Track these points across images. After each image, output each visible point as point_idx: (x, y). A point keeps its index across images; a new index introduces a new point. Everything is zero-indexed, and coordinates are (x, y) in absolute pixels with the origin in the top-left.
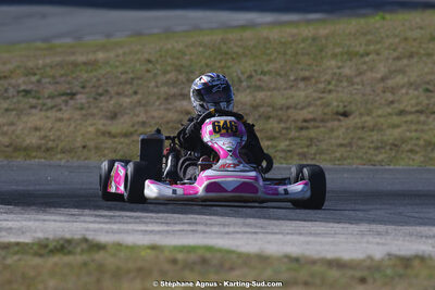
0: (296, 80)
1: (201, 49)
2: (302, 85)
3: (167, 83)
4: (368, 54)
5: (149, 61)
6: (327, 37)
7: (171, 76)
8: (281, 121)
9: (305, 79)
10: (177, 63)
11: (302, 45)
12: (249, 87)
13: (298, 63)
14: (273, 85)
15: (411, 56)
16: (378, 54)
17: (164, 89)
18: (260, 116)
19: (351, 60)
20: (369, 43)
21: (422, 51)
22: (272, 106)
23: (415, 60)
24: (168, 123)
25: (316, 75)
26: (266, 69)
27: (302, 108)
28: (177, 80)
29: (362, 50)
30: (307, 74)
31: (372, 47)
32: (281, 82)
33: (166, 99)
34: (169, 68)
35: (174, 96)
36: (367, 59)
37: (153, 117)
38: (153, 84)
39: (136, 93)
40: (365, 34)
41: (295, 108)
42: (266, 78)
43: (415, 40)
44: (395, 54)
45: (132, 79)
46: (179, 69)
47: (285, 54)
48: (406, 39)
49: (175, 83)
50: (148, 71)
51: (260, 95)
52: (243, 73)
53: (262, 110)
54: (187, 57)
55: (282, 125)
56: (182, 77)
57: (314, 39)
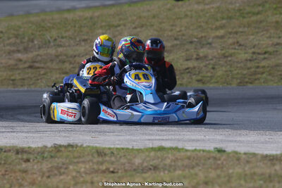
0: (80, 41)
1: (30, 25)
2: (83, 43)
3: (10, 44)
4: (119, 26)
5: (2, 32)
6: (98, 17)
7: (12, 40)
8: (71, 63)
9: (85, 40)
10: (16, 32)
11: (85, 22)
12: (55, 45)
13: (82, 31)
14: (67, 44)
15: (142, 26)
16: (125, 25)
18: (60, 61)
19: (110, 29)
20: (120, 19)
21: (148, 24)
22: (66, 55)
23: (144, 28)
24: (9, 66)
25: (90, 38)
26: (64, 35)
27: (83, 56)
28: (15, 43)
29: (115, 24)
30: (86, 37)
31: (121, 22)
32: (72, 42)
33: (9, 53)
34: (11, 36)
35: (14, 52)
36: (119, 28)
37: (2, 63)
38: (2, 45)
40: (118, 15)
41: (79, 56)
42: (63, 40)
43: (145, 17)
44: (134, 26)
46: (17, 36)
47: (75, 26)
48: (140, 17)
49: (14, 44)
51: (60, 49)
52: (51, 38)
53: (60, 58)
54: (22, 30)
55: (72, 66)
56: (18, 41)
57: (91, 18)
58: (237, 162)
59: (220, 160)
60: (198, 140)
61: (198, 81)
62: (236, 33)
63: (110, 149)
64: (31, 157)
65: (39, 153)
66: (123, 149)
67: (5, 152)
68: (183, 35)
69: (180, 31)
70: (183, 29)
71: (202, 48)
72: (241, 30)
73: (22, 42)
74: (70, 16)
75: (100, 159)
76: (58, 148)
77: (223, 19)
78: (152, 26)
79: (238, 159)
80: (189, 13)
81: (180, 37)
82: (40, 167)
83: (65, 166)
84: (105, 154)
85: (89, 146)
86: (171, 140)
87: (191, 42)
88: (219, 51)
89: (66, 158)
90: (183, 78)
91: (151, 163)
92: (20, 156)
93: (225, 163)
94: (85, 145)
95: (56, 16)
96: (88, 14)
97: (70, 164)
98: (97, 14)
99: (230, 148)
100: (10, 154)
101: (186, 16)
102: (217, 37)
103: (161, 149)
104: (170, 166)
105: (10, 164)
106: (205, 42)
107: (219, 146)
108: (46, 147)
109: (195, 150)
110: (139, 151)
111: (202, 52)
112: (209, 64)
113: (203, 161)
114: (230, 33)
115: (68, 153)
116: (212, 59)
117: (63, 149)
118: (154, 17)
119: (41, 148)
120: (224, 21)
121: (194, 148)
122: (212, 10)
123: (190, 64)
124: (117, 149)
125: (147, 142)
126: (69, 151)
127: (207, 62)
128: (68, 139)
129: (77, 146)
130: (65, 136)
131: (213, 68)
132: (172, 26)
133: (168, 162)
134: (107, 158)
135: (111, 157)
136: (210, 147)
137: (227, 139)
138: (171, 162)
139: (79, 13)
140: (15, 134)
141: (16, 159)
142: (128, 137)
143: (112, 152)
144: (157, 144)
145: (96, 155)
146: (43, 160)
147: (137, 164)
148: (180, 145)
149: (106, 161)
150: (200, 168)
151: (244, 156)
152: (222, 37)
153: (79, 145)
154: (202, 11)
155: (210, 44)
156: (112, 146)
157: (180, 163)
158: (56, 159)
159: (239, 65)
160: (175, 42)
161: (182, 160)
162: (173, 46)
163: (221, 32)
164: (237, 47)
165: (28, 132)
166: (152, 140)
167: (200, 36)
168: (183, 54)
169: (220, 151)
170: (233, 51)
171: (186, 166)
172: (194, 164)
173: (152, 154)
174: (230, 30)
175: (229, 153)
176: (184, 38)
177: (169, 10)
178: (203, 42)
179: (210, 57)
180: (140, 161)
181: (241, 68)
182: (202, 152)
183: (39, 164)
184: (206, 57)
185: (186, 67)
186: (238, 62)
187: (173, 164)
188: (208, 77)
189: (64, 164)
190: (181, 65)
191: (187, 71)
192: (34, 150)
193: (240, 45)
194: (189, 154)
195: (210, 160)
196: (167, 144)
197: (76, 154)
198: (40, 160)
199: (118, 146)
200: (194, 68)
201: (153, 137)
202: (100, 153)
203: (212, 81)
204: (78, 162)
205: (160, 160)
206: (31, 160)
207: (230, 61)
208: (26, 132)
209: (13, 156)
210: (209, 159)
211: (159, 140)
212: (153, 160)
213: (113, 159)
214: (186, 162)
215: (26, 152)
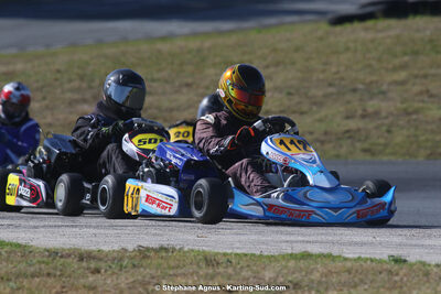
0: (180, 85)
2: (185, 90)
3: (72, 90)
5: (58, 71)
7: (76, 84)
9: (188, 85)
10: (80, 72)
11: (188, 56)
13: (183, 71)
14: (160, 90)
15: (277, 64)
17: (69, 95)
20: (244, 53)
21: (287, 60)
22: (159, 109)
25: (197, 81)
26: (156, 76)
27: (184, 110)
28: (80, 88)
30: (190, 80)
31: (246, 57)
32: (168, 87)
33: (70, 104)
34: (73, 77)
35: (78, 101)
37: (58, 120)
38: (59, 91)
39: (44, 98)
41: (178, 110)
42: (155, 84)
43: (282, 50)
44: (265, 63)
45: (43, 87)
46: (82, 78)
47: (172, 63)
48: (275, 50)
49: (78, 90)
50: (56, 80)
53: (148, 112)
56: (84, 85)
57: (199, 50)
58: (425, 279)
59: (397, 274)
60: (363, 244)
61: (365, 151)
62: (425, 76)
63: (225, 254)
64: (102, 265)
65: (114, 259)
66: (246, 255)
67: (61, 257)
68: (342, 79)
69: (337, 73)
70: (342, 69)
71: (371, 98)
72: (433, 71)
73: (90, 88)
74: (164, 47)
75: (211, 271)
76: (143, 253)
77: (405, 54)
78: (293, 63)
79: (427, 274)
80: (351, 45)
81: (337, 82)
82: (115, 282)
83: (155, 281)
84: (218, 263)
85: (192, 250)
86: (321, 242)
87: (355, 90)
88: (399, 105)
89: (157, 269)
90: (341, 146)
91: (290, 278)
92: (84, 264)
93: (405, 279)
94: (186, 249)
95: (144, 47)
96: (193, 44)
97: (163, 278)
98: (207, 44)
99: (413, 256)
100: (69, 260)
101: (347, 49)
102: (396, 83)
103: (306, 256)
104: (320, 282)
105: (70, 276)
106: (376, 91)
107: (396, 253)
108: (125, 250)
109: (359, 258)
110: (272, 258)
111: (372, 105)
112: (383, 125)
113: (370, 277)
114: (416, 77)
115: (160, 261)
116: (386, 118)
117: (152, 254)
118: (297, 49)
119: (118, 251)
120: (406, 58)
121: (356, 256)
122: (388, 41)
123: (352, 124)
124: (236, 255)
125: (284, 245)
126: (162, 258)
127: (379, 122)
128: (159, 238)
129: (174, 250)
130: (155, 235)
131: (389, 131)
132: (326, 64)
133: (316, 276)
134: (221, 270)
135: (226, 267)
136: (383, 254)
137: (409, 242)
138: (322, 276)
139: (180, 43)
140: (77, 229)
141: (79, 268)
142: (254, 237)
143: (229, 260)
144: (299, 249)
145: (203, 265)
146: (121, 270)
147: (267, 279)
148: (335, 251)
149: (219, 273)
150: (366, 287)
151: (435, 269)
152: (403, 83)
153: (178, 247)
154: (373, 41)
155: (383, 93)
156: (229, 251)
157: (334, 279)
158: (142, 269)
159: (429, 127)
160: (331, 90)
161: (338, 273)
162: (326, 96)
163: (402, 75)
164: (426, 99)
165: (97, 227)
166: (292, 242)
167: (368, 81)
168: (342, 109)
169: (398, 261)
170: (421, 105)
171: (344, 284)
172: (356, 279)
173: (292, 264)
174: (416, 72)
175: (412, 265)
176: (343, 83)
177: (321, 39)
178: (373, 91)
179: (384, 114)
180: (272, 275)
181: (432, 132)
182: (369, 262)
183: (115, 277)
184: (376, 114)
185: (346, 128)
186: (427, 122)
187: (324, 279)
188: (379, 145)
189: (153, 278)
190: (338, 125)
191: (347, 135)
192: (107, 256)
193: (431, 96)
194: (349, 264)
195: (382, 275)
196: (315, 249)
197: (172, 263)
198: (116, 271)
199: (239, 251)
200: (359, 130)
201: (292, 238)
202: (210, 260)
203: (388, 151)
204: (175, 275)
205: (304, 273)
206: (103, 271)
207: (415, 120)
208: (95, 227)
209: (74, 263)
210: (380, 273)
211: (303, 241)
212: (294, 273)
213: (230, 270)
214: (345, 277)
215: (94, 258)
